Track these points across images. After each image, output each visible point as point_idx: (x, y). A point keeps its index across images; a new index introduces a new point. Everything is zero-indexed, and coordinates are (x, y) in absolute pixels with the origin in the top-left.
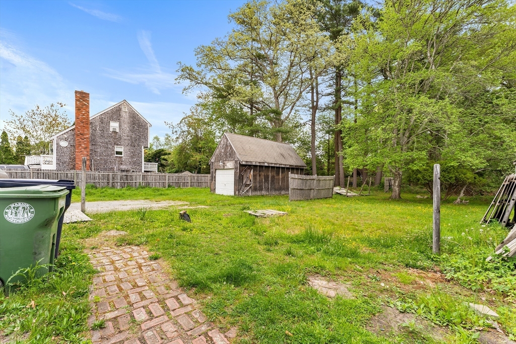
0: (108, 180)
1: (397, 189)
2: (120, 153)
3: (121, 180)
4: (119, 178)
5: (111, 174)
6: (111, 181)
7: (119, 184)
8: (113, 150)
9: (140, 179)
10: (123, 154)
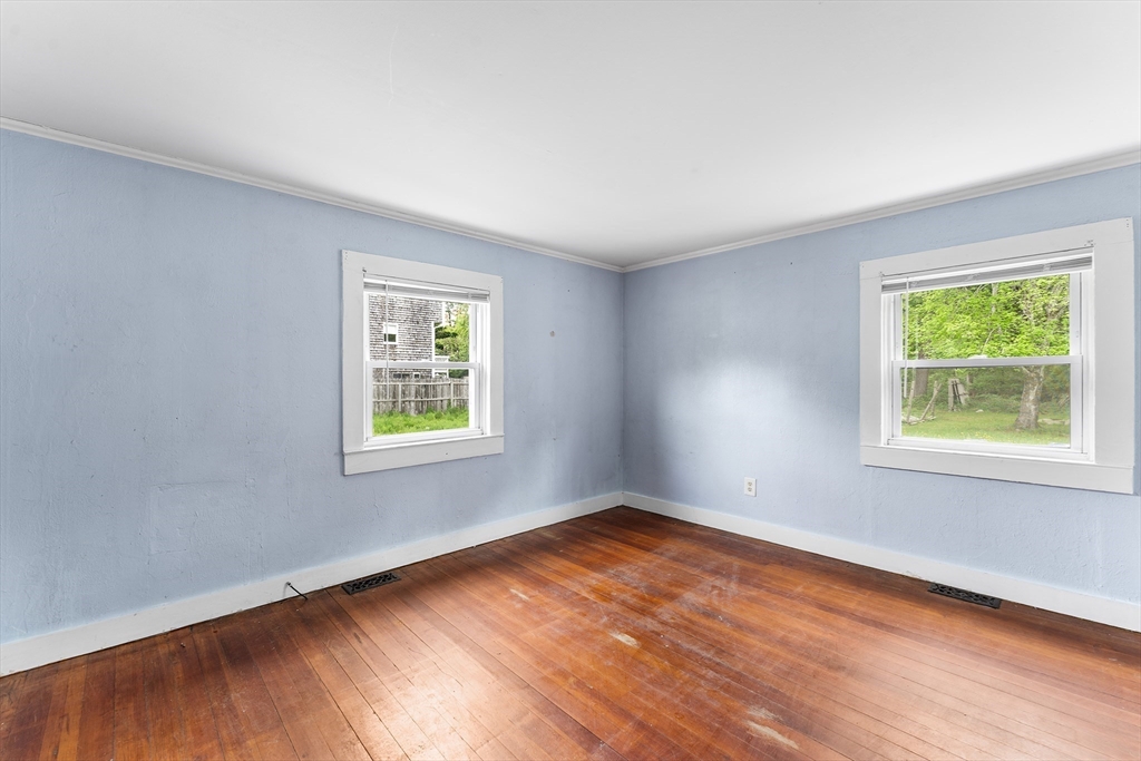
0: (394, 397)
1: (1033, 407)
2: (392, 338)
3: (416, 397)
4: (413, 392)
5: (400, 384)
6: (400, 400)
7: (413, 404)
8: (380, 332)
9: (449, 394)
10: (397, 338)
